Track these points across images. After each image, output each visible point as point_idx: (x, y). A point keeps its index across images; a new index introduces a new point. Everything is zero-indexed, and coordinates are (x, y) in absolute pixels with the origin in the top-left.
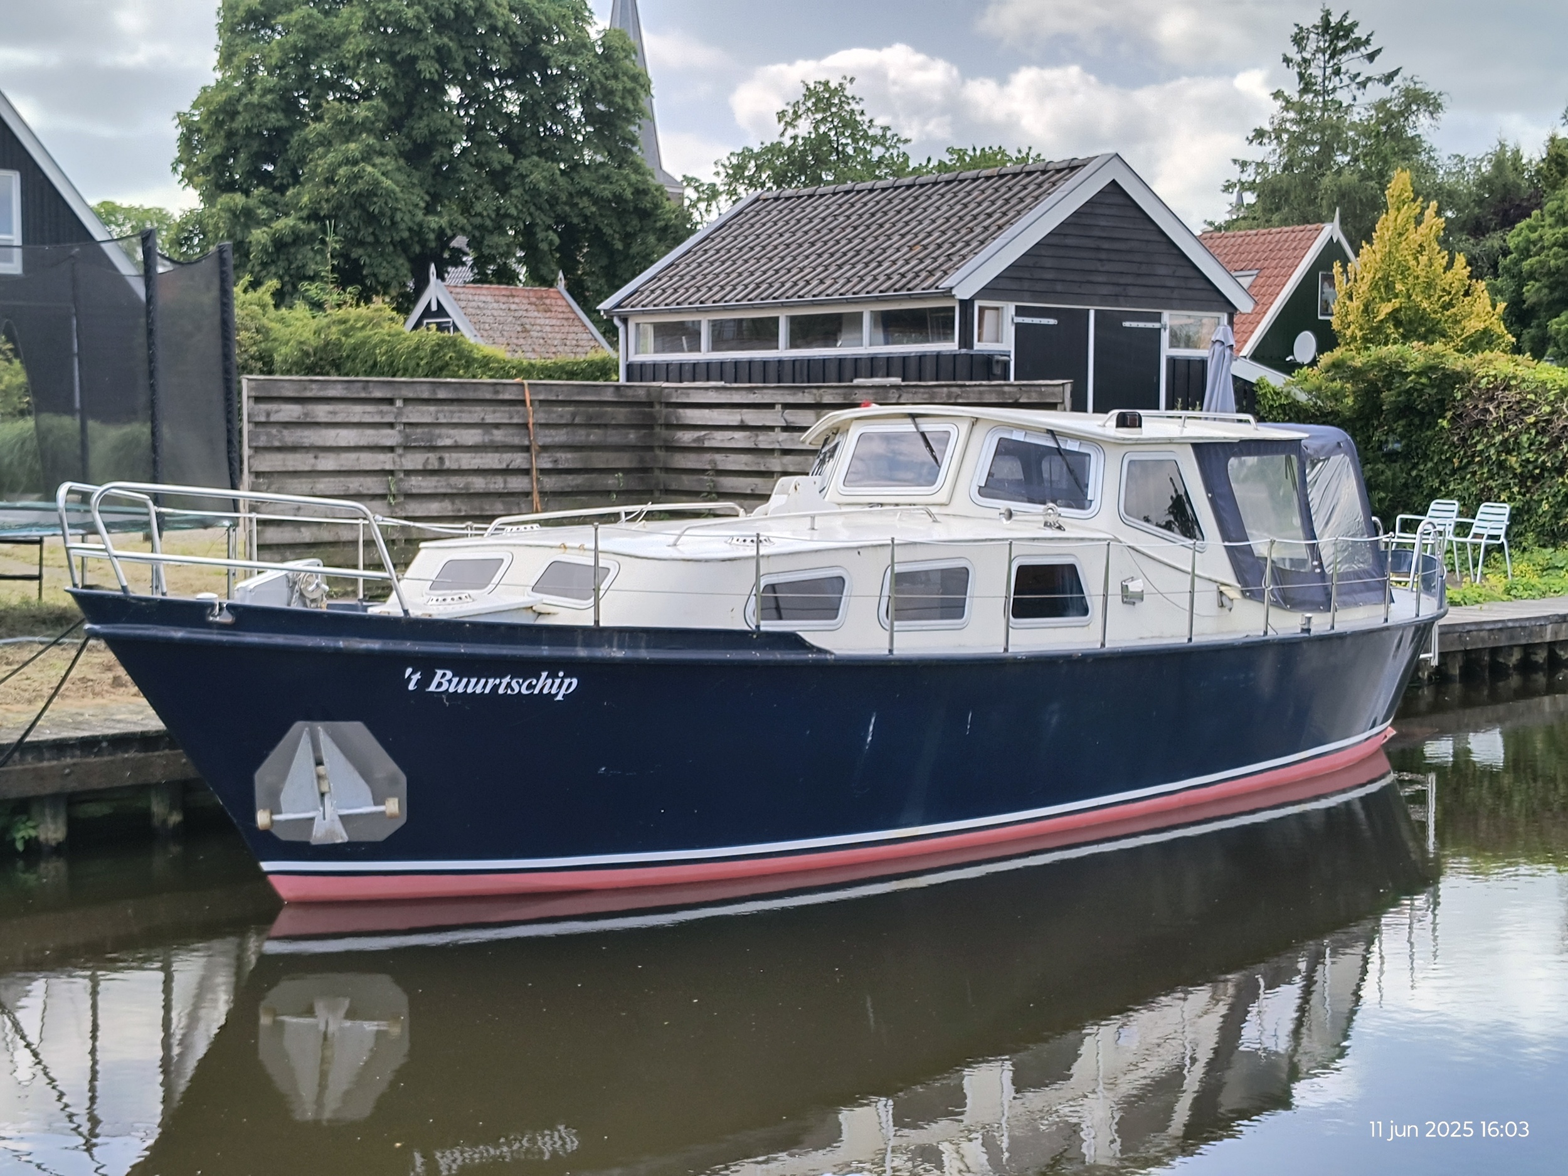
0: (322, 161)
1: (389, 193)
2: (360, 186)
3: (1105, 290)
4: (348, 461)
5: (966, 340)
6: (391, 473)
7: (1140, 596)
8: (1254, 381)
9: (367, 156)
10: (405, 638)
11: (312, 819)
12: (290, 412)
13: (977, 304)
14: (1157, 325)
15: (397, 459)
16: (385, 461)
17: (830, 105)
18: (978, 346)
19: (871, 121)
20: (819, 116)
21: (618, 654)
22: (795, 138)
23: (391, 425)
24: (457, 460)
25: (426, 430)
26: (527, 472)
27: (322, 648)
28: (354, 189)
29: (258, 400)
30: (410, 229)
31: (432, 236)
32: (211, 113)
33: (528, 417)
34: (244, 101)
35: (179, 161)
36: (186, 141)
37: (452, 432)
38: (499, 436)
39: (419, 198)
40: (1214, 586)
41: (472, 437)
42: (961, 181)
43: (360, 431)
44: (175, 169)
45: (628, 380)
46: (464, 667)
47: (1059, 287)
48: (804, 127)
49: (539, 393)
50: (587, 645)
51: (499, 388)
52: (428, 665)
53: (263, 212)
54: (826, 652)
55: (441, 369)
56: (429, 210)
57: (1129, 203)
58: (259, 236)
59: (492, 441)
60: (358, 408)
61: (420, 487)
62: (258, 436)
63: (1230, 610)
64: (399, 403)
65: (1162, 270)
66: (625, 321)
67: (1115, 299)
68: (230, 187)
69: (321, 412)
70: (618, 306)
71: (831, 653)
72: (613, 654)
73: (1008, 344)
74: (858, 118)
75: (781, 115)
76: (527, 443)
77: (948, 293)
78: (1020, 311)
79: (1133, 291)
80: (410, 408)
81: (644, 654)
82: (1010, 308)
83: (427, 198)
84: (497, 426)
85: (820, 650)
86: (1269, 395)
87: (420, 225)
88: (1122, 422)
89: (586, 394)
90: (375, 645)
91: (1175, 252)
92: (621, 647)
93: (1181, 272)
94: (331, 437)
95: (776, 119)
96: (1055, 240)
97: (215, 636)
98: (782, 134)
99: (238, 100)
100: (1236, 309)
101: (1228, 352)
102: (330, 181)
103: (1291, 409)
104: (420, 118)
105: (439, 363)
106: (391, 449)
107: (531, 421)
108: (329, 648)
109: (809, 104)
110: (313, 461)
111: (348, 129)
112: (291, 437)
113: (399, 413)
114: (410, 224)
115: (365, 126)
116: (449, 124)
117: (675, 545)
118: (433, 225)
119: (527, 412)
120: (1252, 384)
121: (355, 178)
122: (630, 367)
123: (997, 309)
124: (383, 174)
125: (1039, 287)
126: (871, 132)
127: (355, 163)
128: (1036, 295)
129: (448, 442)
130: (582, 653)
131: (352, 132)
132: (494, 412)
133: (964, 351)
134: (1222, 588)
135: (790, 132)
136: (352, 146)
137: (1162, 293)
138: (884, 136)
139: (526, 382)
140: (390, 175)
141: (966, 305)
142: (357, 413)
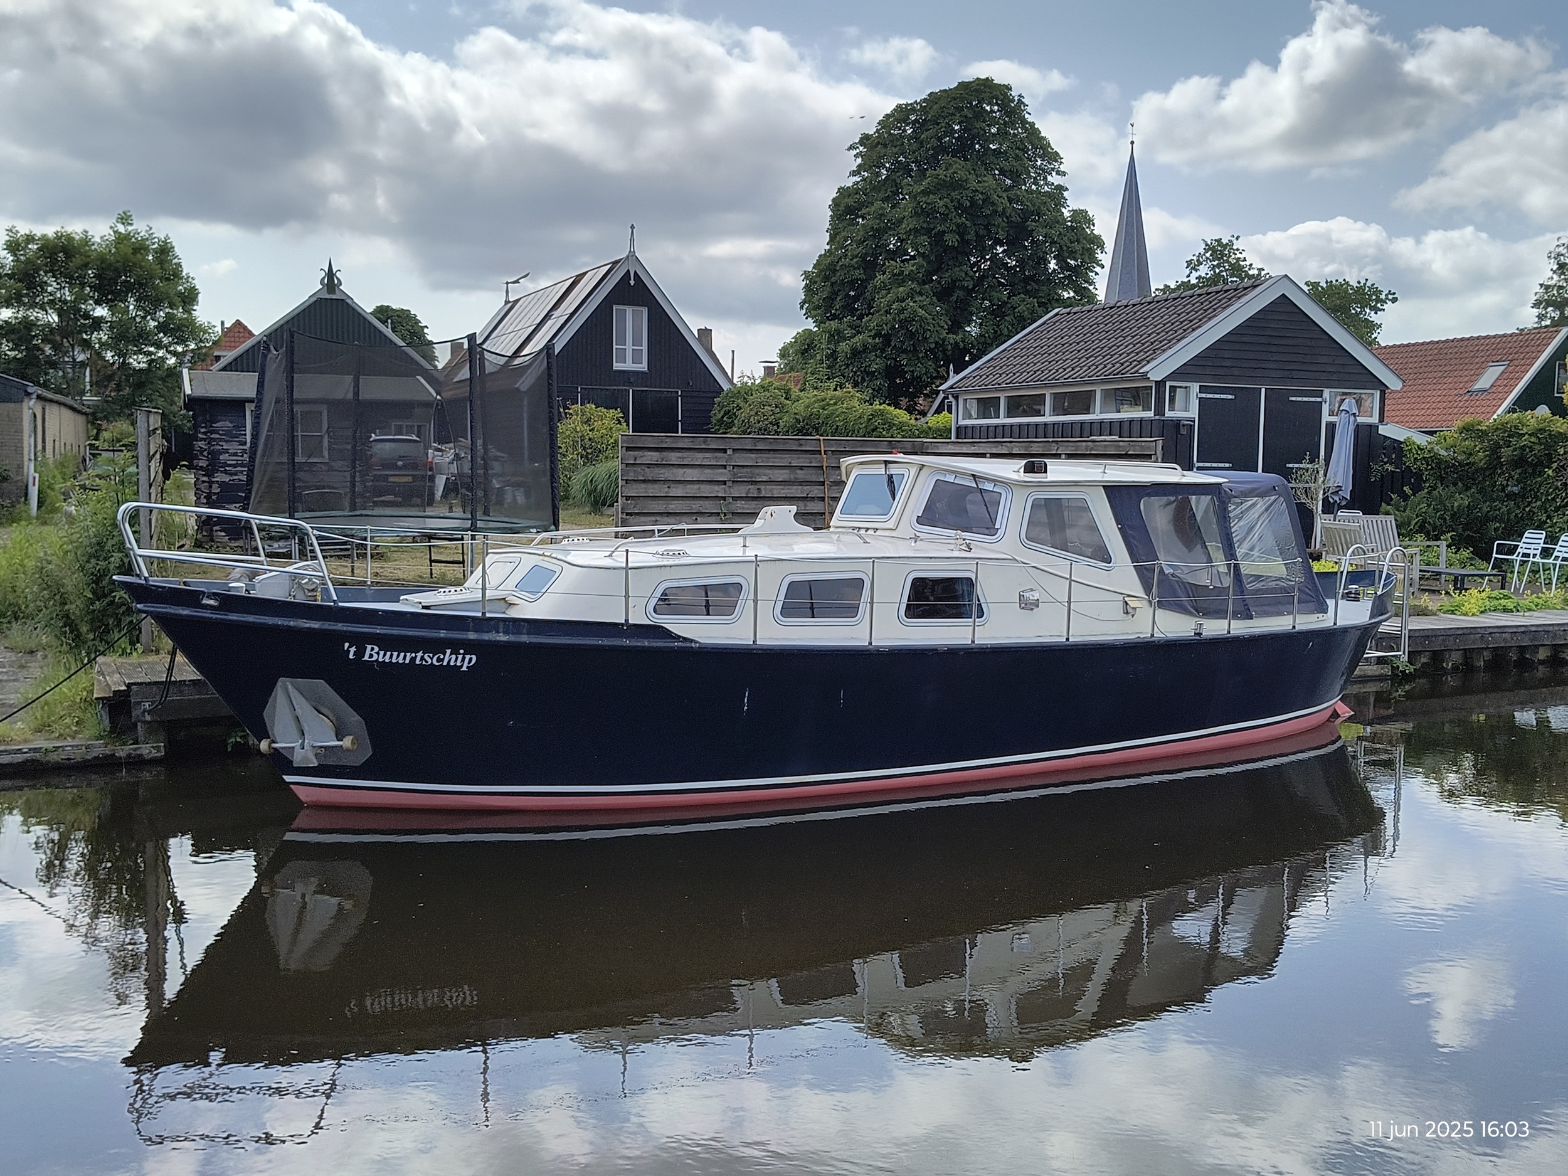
0: (882, 301)
1: (922, 319)
2: (906, 314)
3: (1274, 374)
4: (692, 490)
5: (1160, 411)
6: (724, 498)
7: (1036, 604)
8: (1402, 440)
9: (911, 295)
10: (337, 620)
11: (293, 748)
12: (652, 457)
13: (1168, 384)
14: (1319, 399)
15: (727, 489)
16: (719, 491)
17: (1223, 255)
18: (1168, 414)
19: (1251, 265)
20: (1215, 263)
21: (502, 637)
22: (1198, 278)
23: (725, 467)
24: (771, 490)
25: (749, 470)
26: (822, 499)
27: (278, 626)
28: (902, 316)
29: (628, 449)
30: (936, 343)
31: (950, 347)
32: (821, 271)
33: (822, 462)
34: (840, 263)
35: (804, 302)
36: (808, 289)
37: (767, 471)
38: (801, 475)
39: (945, 321)
40: (1121, 597)
41: (781, 475)
42: (1183, 298)
43: (701, 470)
44: (802, 307)
45: (957, 438)
46: (385, 644)
47: (1236, 372)
48: (1204, 270)
49: (832, 445)
50: (476, 631)
51: (801, 442)
52: (360, 641)
53: (848, 332)
54: (692, 641)
55: (873, 430)
56: (950, 331)
57: (1297, 311)
58: (844, 347)
59: (795, 478)
60: (700, 455)
61: (743, 508)
62: (628, 473)
63: (1133, 616)
64: (729, 452)
65: (1324, 360)
66: (956, 398)
67: (1282, 379)
68: (834, 317)
69: (674, 458)
70: (951, 387)
71: (696, 642)
72: (498, 638)
73: (1193, 413)
74: (1242, 263)
75: (1189, 263)
76: (822, 480)
77: (1145, 377)
78: (1202, 389)
79: (1296, 374)
80: (737, 455)
81: (525, 638)
82: (1195, 387)
83: (950, 323)
84: (801, 468)
85: (685, 639)
86: (1414, 451)
87: (944, 340)
88: (1030, 469)
89: (867, 446)
90: (315, 625)
91: (1335, 346)
92: (506, 633)
93: (1339, 361)
94: (679, 474)
95: (1186, 265)
96: (1233, 338)
97: (207, 614)
98: (1188, 276)
99: (838, 262)
100: (1387, 388)
101: (1352, 418)
102: (887, 312)
103: (1433, 461)
104: (947, 271)
105: (872, 427)
106: (724, 483)
107: (825, 464)
108: (283, 626)
109: (1208, 255)
110: (667, 489)
111: (899, 279)
112: (650, 474)
113: (730, 458)
114: (937, 339)
115: (911, 277)
116: (964, 275)
117: (610, 556)
118: (952, 341)
119: (823, 458)
120: (1401, 443)
121: (902, 310)
122: (958, 429)
123: (1186, 387)
124: (920, 307)
125: (1219, 371)
126: (1251, 272)
127: (903, 301)
128: (1216, 377)
129: (764, 478)
130: (472, 636)
131: (903, 281)
132: (798, 458)
133: (1157, 417)
134: (1126, 599)
135: (1195, 274)
136: (901, 289)
137: (1323, 376)
138: (1259, 274)
139: (822, 438)
140: (925, 308)
141: (1160, 384)
142: (699, 458)
